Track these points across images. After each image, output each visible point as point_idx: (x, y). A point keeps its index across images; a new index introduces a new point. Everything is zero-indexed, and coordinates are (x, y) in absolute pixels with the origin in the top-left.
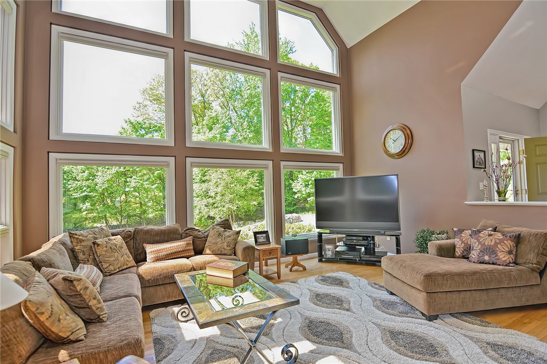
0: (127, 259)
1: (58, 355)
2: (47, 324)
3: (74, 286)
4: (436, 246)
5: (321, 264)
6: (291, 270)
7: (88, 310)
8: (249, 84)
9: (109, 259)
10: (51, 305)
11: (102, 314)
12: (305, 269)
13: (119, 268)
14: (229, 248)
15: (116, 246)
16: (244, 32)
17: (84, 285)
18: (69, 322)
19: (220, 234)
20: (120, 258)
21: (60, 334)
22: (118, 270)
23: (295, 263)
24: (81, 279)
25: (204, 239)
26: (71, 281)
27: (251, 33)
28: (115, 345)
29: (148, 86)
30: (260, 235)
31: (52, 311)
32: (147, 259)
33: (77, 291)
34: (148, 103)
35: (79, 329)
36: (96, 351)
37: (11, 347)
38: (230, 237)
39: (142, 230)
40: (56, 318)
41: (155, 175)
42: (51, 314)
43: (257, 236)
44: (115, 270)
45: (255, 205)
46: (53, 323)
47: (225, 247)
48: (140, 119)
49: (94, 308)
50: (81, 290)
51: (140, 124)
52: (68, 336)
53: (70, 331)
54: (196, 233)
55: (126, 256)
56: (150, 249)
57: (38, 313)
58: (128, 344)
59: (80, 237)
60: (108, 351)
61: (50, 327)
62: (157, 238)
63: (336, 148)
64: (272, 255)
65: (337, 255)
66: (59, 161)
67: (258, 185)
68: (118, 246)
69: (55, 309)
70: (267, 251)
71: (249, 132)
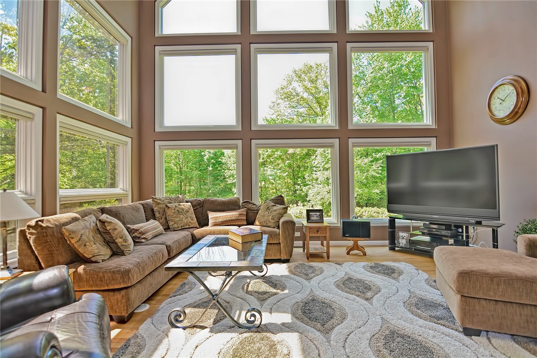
0: (191, 221)
1: (78, 267)
2: (76, 246)
3: (105, 226)
4: (525, 241)
5: (392, 253)
6: (348, 253)
7: (114, 244)
8: (373, 66)
9: (174, 219)
10: (82, 235)
11: (126, 250)
12: (365, 254)
13: (182, 227)
14: (273, 221)
15: (183, 210)
16: (367, 14)
17: (114, 226)
18: (94, 248)
19: (268, 207)
20: (184, 220)
21: (85, 255)
22: (180, 228)
23: (356, 247)
24: (111, 222)
25: (256, 211)
26: (104, 222)
27: (376, 12)
28: (111, 269)
29: (280, 87)
30: (314, 213)
31: (80, 238)
32: (209, 224)
33: (107, 230)
34: (280, 101)
35: (100, 255)
36: (99, 270)
37: (53, 255)
38: (276, 211)
39: (209, 200)
40: (82, 243)
41: (286, 164)
42: (79, 240)
43: (310, 213)
44: (178, 227)
45: (377, 194)
46: (80, 246)
47: (270, 220)
48: (274, 117)
49: (119, 245)
50: (110, 229)
51: (274, 120)
52: (91, 258)
53: (92, 254)
54: (250, 205)
55: (190, 219)
56: (211, 215)
57: (70, 237)
58: (118, 271)
59: (158, 201)
60: (105, 272)
61: (77, 248)
62: (219, 208)
63: (427, 120)
64: (319, 233)
65: (412, 245)
66: (161, 147)
67: (380, 172)
68: (184, 211)
69: (84, 237)
70: (314, 229)
71: (373, 117)
